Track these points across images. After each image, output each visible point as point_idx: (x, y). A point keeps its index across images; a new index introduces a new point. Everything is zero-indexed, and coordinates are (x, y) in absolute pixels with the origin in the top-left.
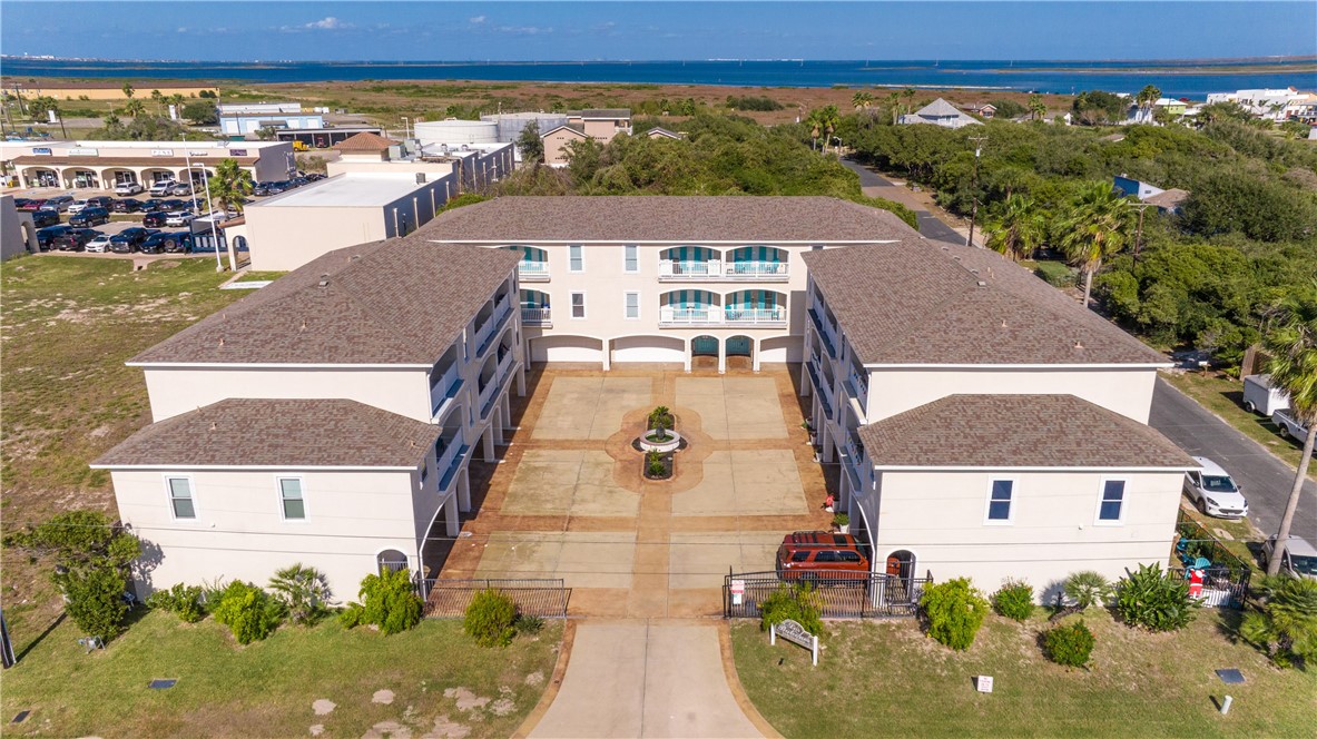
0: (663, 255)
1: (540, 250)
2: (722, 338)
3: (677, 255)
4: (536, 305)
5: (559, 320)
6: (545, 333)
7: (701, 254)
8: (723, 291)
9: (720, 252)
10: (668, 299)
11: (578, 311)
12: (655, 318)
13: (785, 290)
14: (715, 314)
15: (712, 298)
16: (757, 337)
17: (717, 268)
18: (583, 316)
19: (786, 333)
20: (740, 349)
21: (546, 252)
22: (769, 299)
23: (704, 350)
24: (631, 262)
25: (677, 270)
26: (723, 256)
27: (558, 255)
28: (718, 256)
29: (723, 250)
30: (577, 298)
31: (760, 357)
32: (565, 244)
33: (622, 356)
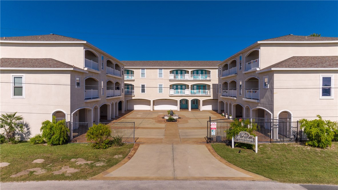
0: (171, 72)
1: (132, 71)
2: (190, 99)
3: (176, 72)
4: (130, 88)
5: (137, 94)
6: (133, 98)
7: (183, 72)
8: (190, 84)
9: (189, 71)
10: (172, 87)
11: (143, 91)
12: (168, 93)
13: (210, 84)
14: (187, 92)
15: (187, 87)
16: (201, 99)
17: (188, 77)
18: (145, 92)
19: (212, 98)
20: (196, 104)
21: (134, 71)
22: (204, 87)
23: (184, 104)
24: (161, 74)
25: (175, 77)
26: (190, 73)
27: (138, 72)
28: (188, 72)
29: (190, 71)
30: (143, 86)
31: (203, 108)
32: (139, 69)
33: (158, 108)
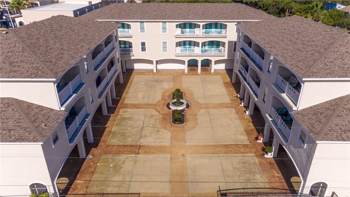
0: (177, 26)
1: (128, 24)
2: (200, 60)
3: (183, 26)
4: (127, 47)
5: (136, 53)
6: (132, 58)
7: (192, 26)
8: (201, 41)
9: (200, 25)
10: (178, 44)
11: (143, 49)
12: (174, 52)
13: (226, 41)
14: (197, 50)
15: (196, 44)
16: (213, 59)
17: (199, 31)
18: (145, 51)
19: (226, 58)
20: (206, 64)
21: (130, 25)
22: (218, 44)
23: (193, 64)
24: (164, 29)
25: (182, 32)
26: (201, 27)
27: (135, 26)
28: (199, 26)
29: (201, 24)
30: (143, 44)
31: (214, 67)
32: (137, 22)
33: (161, 67)
